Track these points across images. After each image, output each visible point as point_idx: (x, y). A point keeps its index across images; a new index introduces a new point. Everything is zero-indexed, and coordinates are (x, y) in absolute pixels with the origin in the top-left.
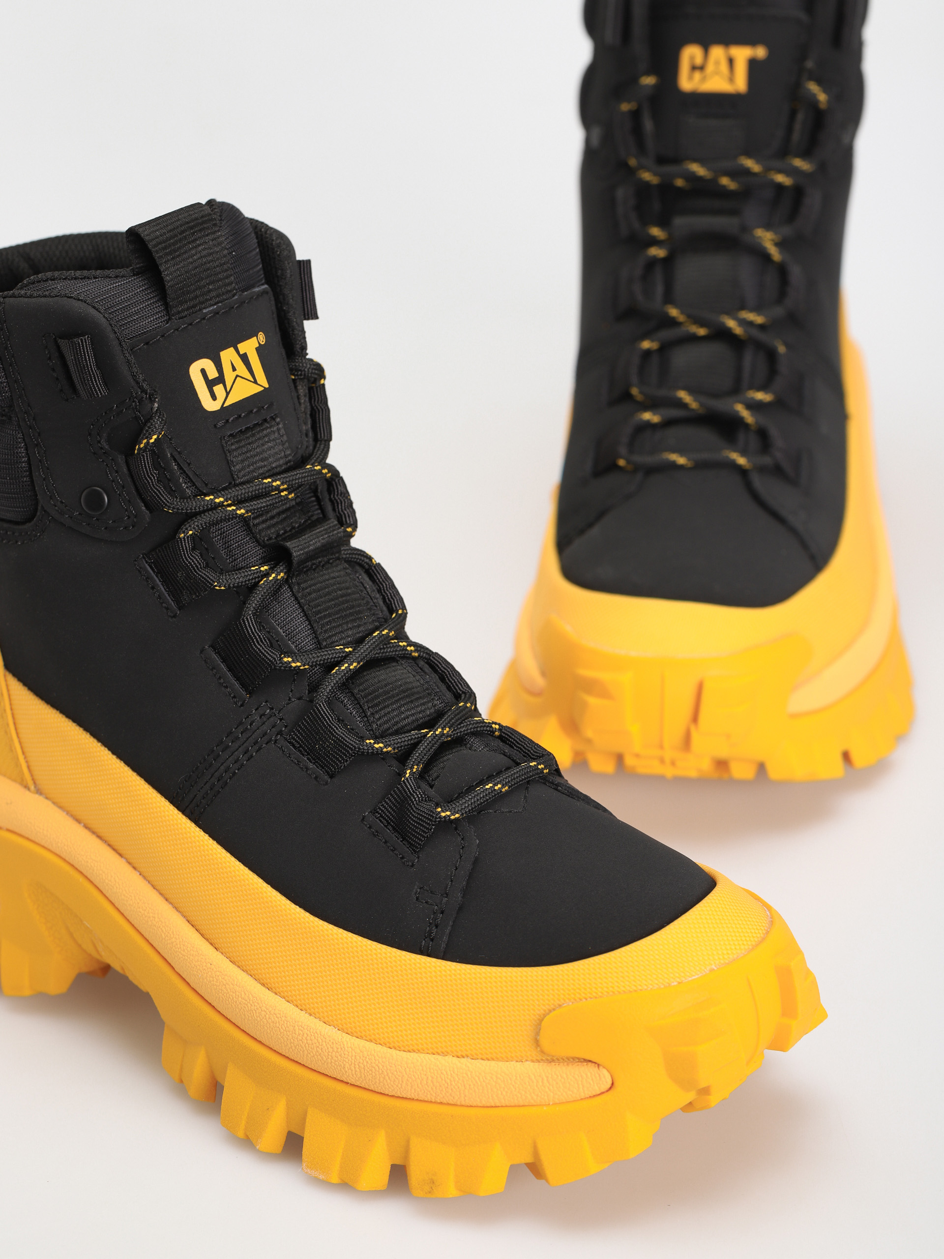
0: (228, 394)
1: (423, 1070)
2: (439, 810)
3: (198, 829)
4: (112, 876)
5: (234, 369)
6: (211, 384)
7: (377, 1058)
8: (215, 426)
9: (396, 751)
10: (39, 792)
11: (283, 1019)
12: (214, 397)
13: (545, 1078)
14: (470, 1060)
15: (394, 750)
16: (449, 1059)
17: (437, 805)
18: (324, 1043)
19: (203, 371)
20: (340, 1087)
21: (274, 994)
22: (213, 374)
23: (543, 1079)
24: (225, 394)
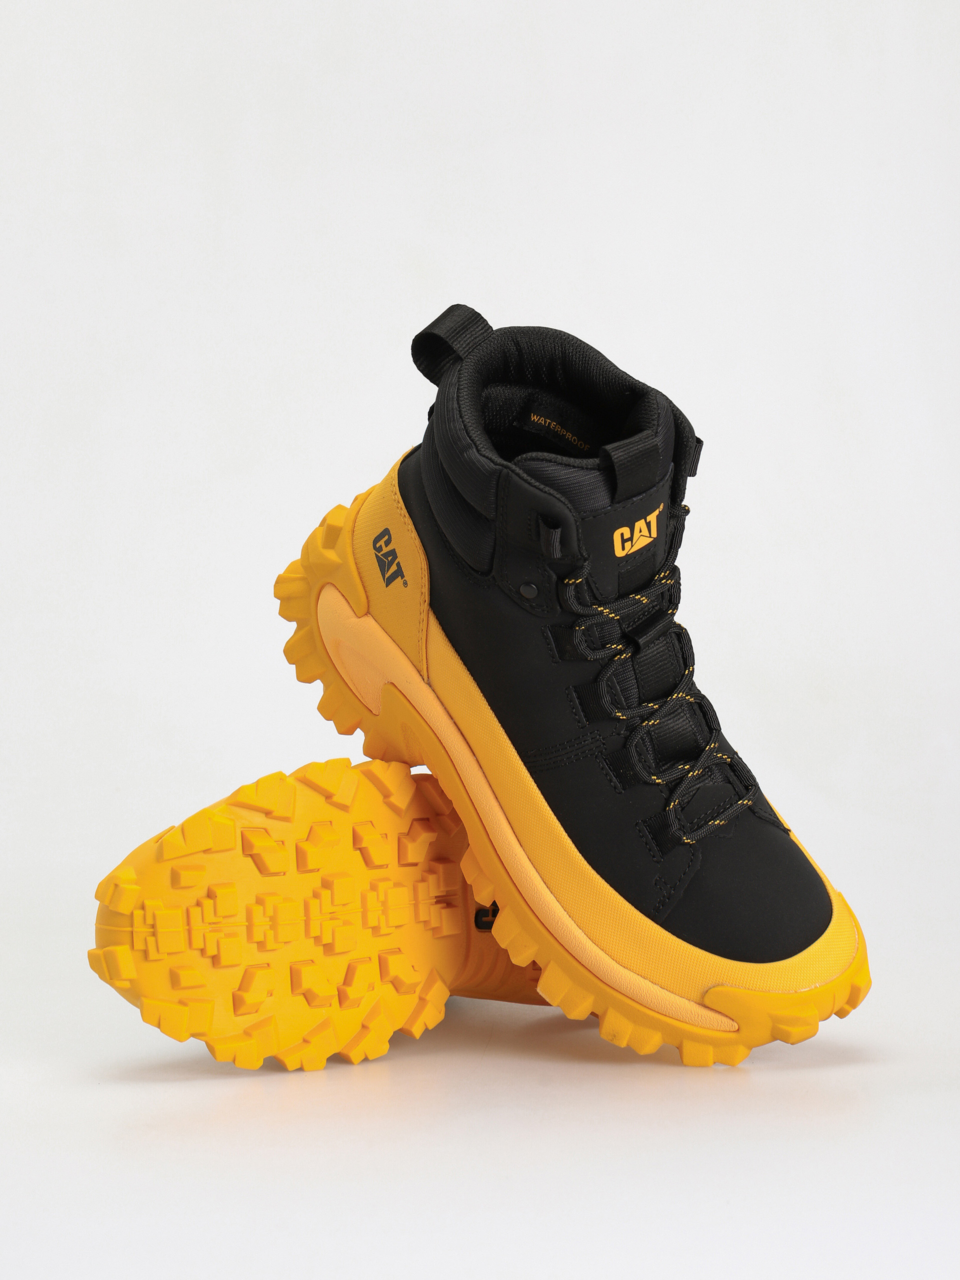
0: (632, 546)
1: (630, 983)
2: (685, 838)
3: (531, 779)
4: (465, 766)
5: (641, 531)
6: (624, 541)
7: (604, 964)
8: (619, 565)
9: (665, 782)
10: (429, 684)
11: (553, 913)
12: (623, 549)
13: (700, 1016)
14: (659, 988)
15: (663, 782)
16: (647, 982)
17: (685, 833)
18: (574, 940)
19: (622, 535)
20: (575, 963)
21: (550, 893)
22: (627, 535)
23: (699, 1015)
24: (631, 547)
